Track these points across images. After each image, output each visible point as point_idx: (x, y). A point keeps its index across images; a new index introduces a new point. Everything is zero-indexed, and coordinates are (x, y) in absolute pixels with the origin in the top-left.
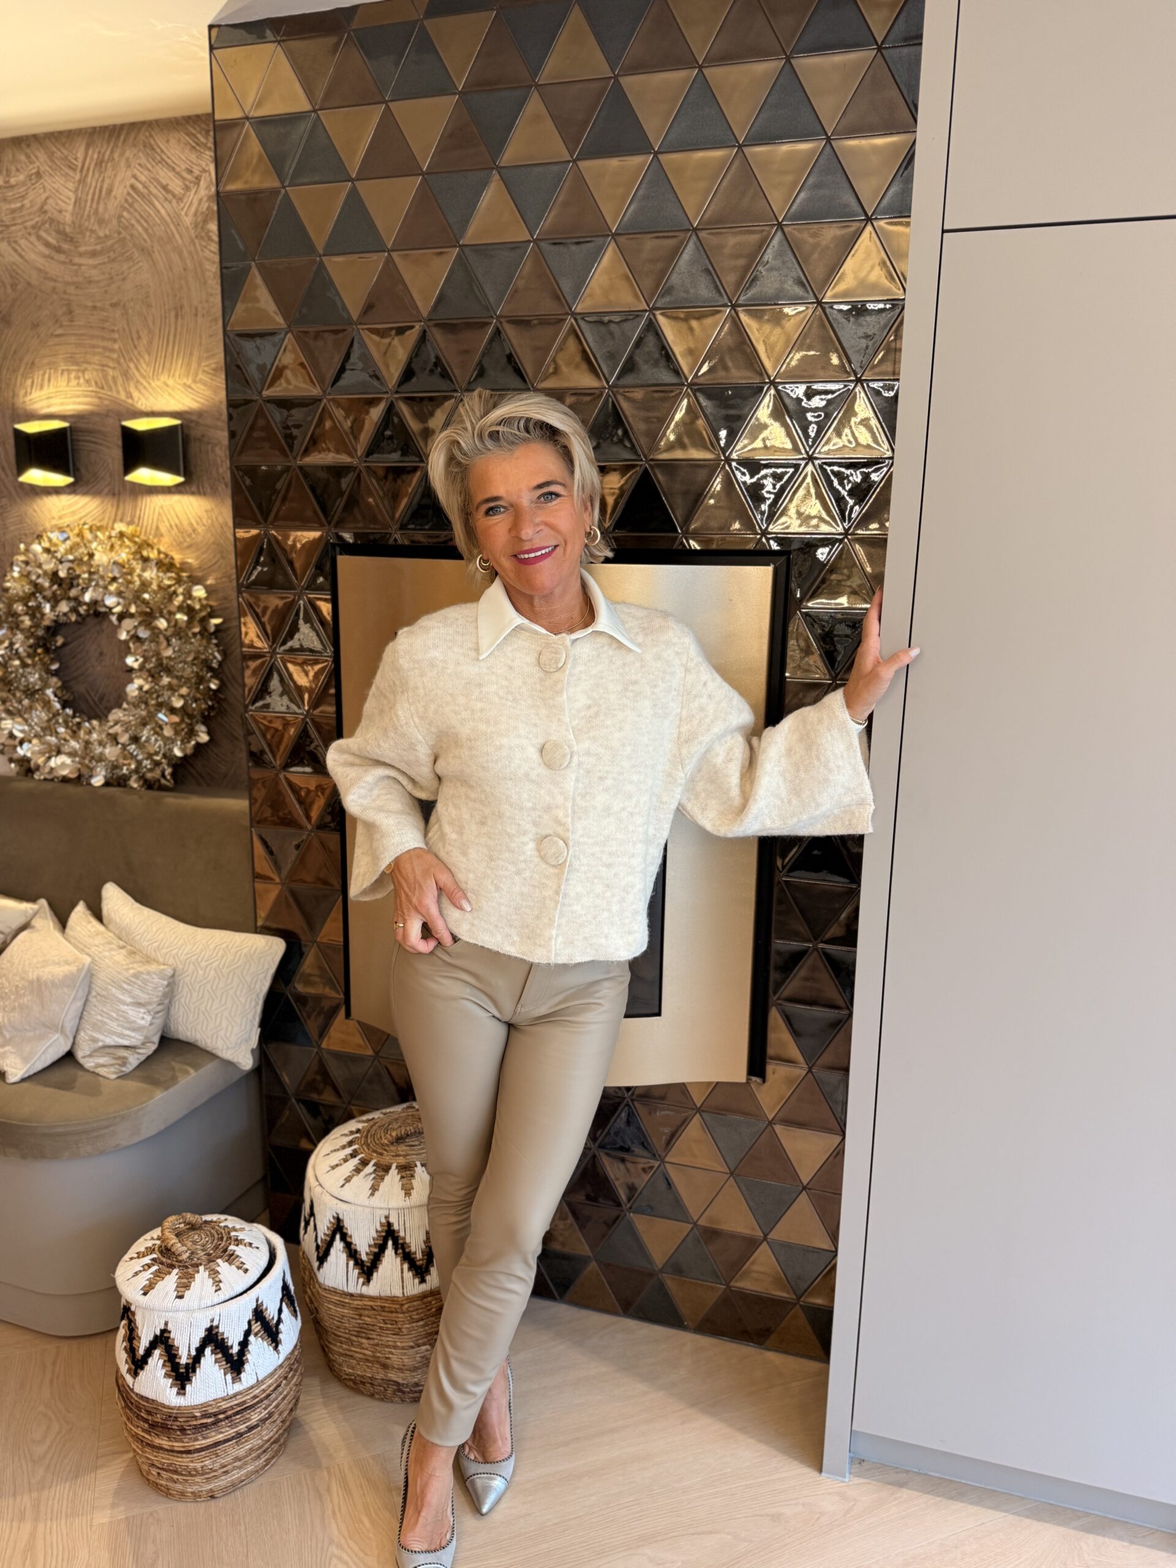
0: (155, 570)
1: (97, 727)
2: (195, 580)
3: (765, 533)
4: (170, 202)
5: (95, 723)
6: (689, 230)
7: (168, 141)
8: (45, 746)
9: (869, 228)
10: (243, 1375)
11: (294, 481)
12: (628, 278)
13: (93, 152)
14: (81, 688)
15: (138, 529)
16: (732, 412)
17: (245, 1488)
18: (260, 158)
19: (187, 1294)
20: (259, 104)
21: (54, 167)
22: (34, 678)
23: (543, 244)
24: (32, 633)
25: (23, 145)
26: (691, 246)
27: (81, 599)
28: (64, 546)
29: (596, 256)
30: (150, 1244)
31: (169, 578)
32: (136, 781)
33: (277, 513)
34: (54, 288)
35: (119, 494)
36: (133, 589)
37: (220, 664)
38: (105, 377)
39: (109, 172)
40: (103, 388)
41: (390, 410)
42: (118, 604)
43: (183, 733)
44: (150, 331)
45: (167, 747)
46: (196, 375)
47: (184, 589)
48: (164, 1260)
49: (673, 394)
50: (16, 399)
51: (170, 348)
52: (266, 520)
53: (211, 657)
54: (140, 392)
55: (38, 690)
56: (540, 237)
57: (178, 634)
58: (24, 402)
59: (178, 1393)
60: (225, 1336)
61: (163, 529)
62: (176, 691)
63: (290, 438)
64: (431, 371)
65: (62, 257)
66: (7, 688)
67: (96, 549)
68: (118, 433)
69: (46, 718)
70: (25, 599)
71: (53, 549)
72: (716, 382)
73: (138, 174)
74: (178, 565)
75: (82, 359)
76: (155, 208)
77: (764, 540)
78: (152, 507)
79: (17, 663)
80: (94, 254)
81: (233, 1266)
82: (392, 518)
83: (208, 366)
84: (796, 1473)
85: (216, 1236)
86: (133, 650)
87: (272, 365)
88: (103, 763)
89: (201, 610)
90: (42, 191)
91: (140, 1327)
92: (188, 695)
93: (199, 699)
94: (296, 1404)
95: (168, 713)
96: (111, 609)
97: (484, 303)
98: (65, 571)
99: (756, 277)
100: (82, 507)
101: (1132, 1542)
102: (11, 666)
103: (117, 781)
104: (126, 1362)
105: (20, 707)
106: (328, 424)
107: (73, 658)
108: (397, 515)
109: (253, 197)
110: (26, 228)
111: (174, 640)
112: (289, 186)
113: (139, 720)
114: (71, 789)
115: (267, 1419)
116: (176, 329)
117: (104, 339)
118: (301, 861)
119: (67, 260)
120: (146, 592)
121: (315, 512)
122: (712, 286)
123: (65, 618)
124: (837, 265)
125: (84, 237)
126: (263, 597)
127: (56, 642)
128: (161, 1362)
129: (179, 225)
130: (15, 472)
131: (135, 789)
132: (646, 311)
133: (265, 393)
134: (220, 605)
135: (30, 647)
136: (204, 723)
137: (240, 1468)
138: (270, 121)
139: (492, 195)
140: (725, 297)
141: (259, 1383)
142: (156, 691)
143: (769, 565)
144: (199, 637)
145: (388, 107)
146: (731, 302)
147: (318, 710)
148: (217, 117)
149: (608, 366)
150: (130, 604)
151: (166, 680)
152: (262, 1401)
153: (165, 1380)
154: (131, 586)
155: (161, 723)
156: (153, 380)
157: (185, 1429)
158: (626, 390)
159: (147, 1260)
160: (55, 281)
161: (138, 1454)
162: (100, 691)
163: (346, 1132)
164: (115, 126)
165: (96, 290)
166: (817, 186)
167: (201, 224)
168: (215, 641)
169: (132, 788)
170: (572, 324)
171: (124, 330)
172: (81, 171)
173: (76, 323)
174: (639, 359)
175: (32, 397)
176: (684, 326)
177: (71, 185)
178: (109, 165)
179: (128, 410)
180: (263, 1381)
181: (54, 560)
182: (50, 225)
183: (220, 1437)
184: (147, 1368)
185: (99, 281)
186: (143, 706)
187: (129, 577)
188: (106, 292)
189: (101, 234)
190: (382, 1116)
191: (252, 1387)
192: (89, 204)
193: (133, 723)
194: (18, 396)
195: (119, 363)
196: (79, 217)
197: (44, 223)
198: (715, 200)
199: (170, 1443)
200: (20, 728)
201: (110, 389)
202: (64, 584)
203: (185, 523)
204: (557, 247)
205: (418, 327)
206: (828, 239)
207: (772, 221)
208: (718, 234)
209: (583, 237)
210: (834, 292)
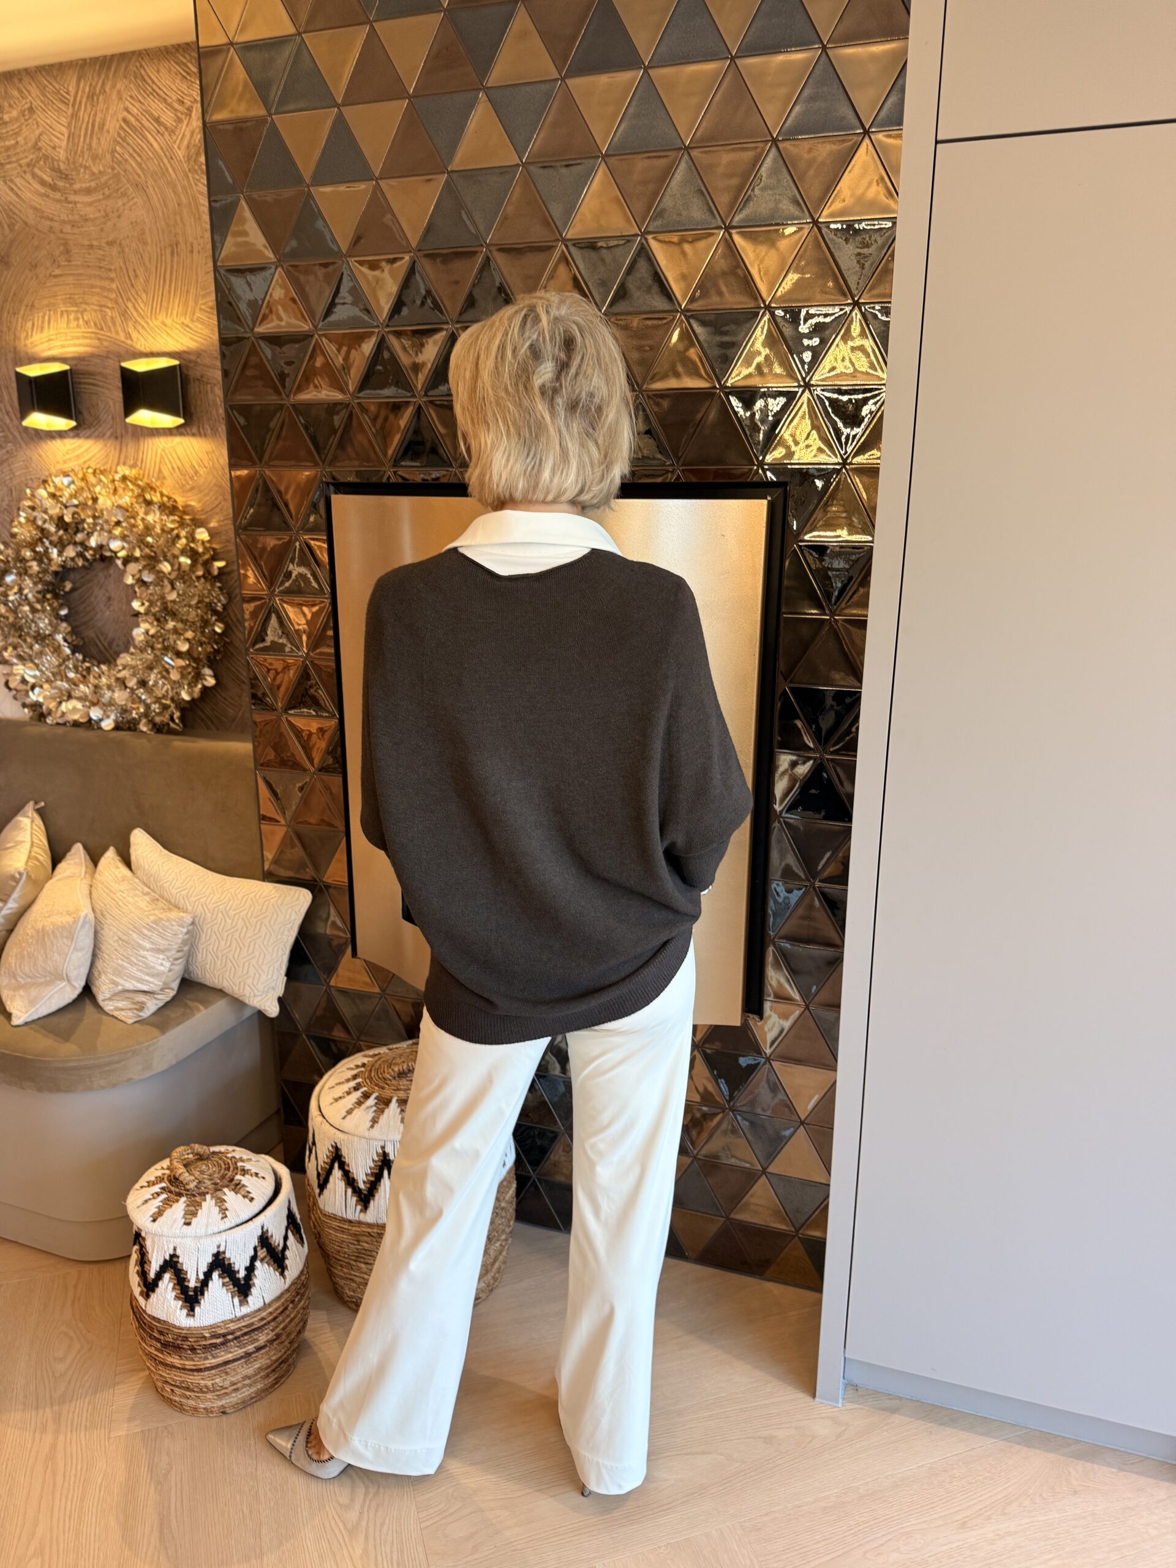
0: (158, 513)
1: (106, 673)
2: (197, 523)
3: (761, 464)
4: (162, 135)
5: (104, 667)
6: (681, 149)
7: (158, 71)
8: (56, 691)
9: (867, 141)
10: (250, 1299)
11: (287, 420)
12: (618, 200)
13: (85, 86)
14: (91, 634)
15: (141, 472)
16: (726, 339)
17: (255, 1405)
18: (245, 86)
19: (194, 1221)
20: (243, 28)
21: (46, 101)
22: (44, 624)
23: (532, 168)
24: (40, 579)
25: (16, 80)
26: (683, 166)
27: (87, 544)
28: (68, 490)
29: (585, 178)
30: (159, 1173)
31: (173, 522)
32: (145, 725)
33: (272, 453)
34: (51, 227)
35: (122, 436)
36: (136, 533)
37: (224, 607)
38: (104, 317)
39: (101, 105)
40: (102, 329)
41: (381, 345)
42: (123, 548)
43: (190, 677)
44: (146, 270)
45: (175, 691)
46: (194, 314)
47: (187, 533)
48: (173, 1189)
49: (665, 321)
50: (17, 342)
51: (167, 287)
52: (261, 462)
53: (215, 601)
54: (138, 332)
55: (49, 635)
56: (529, 161)
57: (183, 578)
58: (25, 345)
59: (188, 1315)
60: (232, 1261)
61: (166, 472)
62: (181, 634)
63: (282, 377)
64: (423, 303)
65: (58, 195)
66: (17, 634)
67: (100, 493)
68: (118, 375)
69: (57, 663)
70: (32, 546)
71: (58, 494)
72: (710, 308)
73: (130, 106)
74: (181, 508)
75: (81, 300)
76: (148, 142)
77: (760, 471)
78: (154, 450)
79: (27, 608)
80: (88, 191)
81: (239, 1195)
82: (385, 455)
83: (204, 304)
84: (792, 1397)
85: (223, 1166)
86: (138, 595)
87: (263, 301)
88: (113, 708)
89: (204, 553)
90: (35, 126)
91: (150, 1252)
92: (194, 638)
93: (205, 643)
94: (304, 1327)
95: (174, 657)
96: (116, 553)
97: (473, 231)
98: (70, 516)
99: (750, 196)
100: (87, 451)
101: (1120, 1469)
102: (21, 612)
103: (126, 725)
104: (139, 1285)
105: (31, 653)
106: (319, 362)
107: (82, 603)
108: (390, 452)
109: (240, 128)
110: (21, 166)
111: (178, 584)
112: (275, 114)
113: (145, 665)
114: (81, 733)
115: (275, 1340)
116: (172, 266)
117: (101, 278)
118: (305, 802)
119: (63, 198)
120: (150, 535)
121: (309, 452)
122: (705, 207)
123: (72, 564)
124: (834, 181)
125: (78, 175)
126: (261, 539)
127: (64, 587)
128: (171, 1285)
129: (172, 158)
130: (19, 415)
131: (145, 733)
132: (637, 235)
133: (257, 330)
134: (223, 548)
135: (39, 592)
136: (210, 667)
137: (250, 1386)
138: (256, 46)
139: (481, 116)
140: (719, 219)
141: (266, 1306)
142: (162, 635)
143: (766, 498)
144: (202, 580)
145: (372, 27)
146: (725, 225)
147: (318, 651)
148: (201, 44)
149: (600, 293)
150: (134, 548)
151: (171, 624)
152: (269, 1322)
153: (176, 1302)
154: (135, 530)
155: (167, 666)
156: (151, 320)
157: (195, 1349)
158: (619, 318)
159: (156, 1188)
160: (52, 220)
161: (152, 1371)
162: (110, 636)
163: (352, 1066)
164: (105, 57)
165: (92, 228)
166: (812, 99)
167: (194, 157)
168: (218, 584)
169: (142, 732)
170: (563, 251)
171: (121, 268)
172: (73, 106)
173: (73, 263)
174: (630, 286)
175: (33, 339)
176: (676, 250)
177: (64, 121)
178: (101, 98)
179: (127, 351)
180: (270, 1305)
181: (59, 505)
182: (45, 162)
183: (229, 1356)
184: (158, 1290)
185: (96, 218)
186: (149, 652)
187: (132, 521)
188: (102, 230)
189: (96, 171)
190: (387, 1051)
191: (259, 1310)
192: (82, 140)
193: (140, 667)
194: (20, 339)
195: (117, 303)
196: (72, 153)
197: (38, 160)
198: (708, 116)
199: (182, 1362)
200: (32, 673)
201: (110, 331)
202: (70, 528)
203: (187, 466)
204: (545, 171)
205: (407, 258)
206: (825, 154)
207: (766, 136)
208: (710, 151)
209: (575, 159)
210: (830, 210)
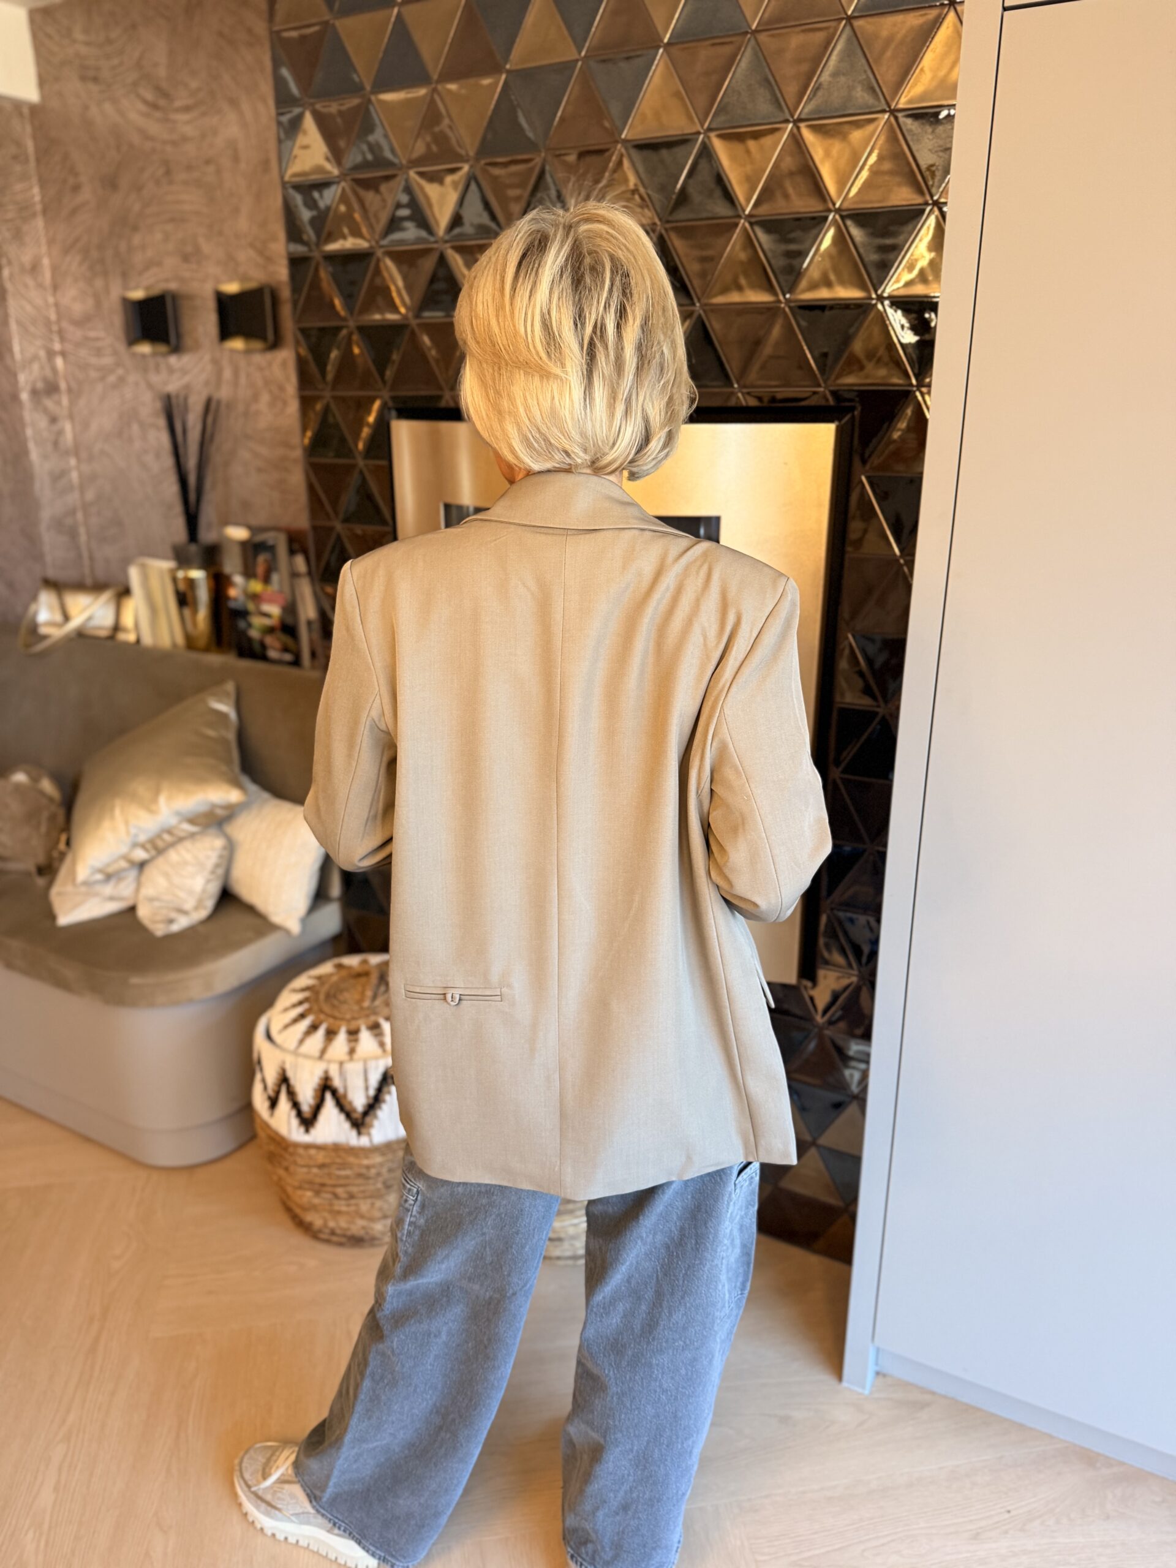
6: (747, 33)
9: (953, 12)
11: (351, 342)
12: (681, 96)
16: (793, 247)
21: (147, 17)
23: (591, 63)
26: (749, 52)
29: (645, 72)
34: (153, 148)
35: (218, 361)
41: (441, 262)
49: (728, 228)
52: (327, 387)
56: (588, 55)
63: (346, 297)
65: (158, 114)
68: (215, 297)
72: (775, 212)
77: (827, 394)
80: (187, 109)
82: (444, 378)
87: (328, 218)
90: (138, 44)
97: (530, 135)
99: (820, 84)
106: (380, 281)
108: (449, 375)
109: (304, 34)
110: (125, 86)
112: (337, 18)
119: (164, 118)
121: (372, 376)
122: (773, 99)
124: (915, 61)
125: (177, 92)
132: (700, 133)
133: (322, 249)
139: (539, 7)
140: (786, 111)
143: (834, 423)
146: (793, 117)
158: (679, 225)
160: (154, 140)
165: (190, 147)
170: (622, 154)
173: (174, 184)
174: (691, 190)
176: (738, 147)
177: (163, 37)
182: (147, 80)
185: (193, 138)
188: (199, 148)
189: (192, 87)
196: (171, 71)
197: (141, 79)
204: (607, 65)
205: (466, 168)
206: (903, 31)
207: (839, 13)
208: (779, 35)
209: (634, 50)
210: (909, 97)
